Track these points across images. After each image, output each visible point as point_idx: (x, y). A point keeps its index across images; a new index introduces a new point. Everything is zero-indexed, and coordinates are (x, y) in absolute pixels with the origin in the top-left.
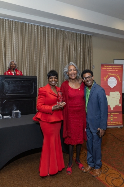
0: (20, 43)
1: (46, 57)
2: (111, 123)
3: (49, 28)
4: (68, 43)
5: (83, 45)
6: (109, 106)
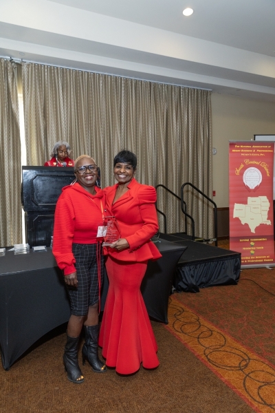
1: (122, 134)
2: (252, 258)
3: (126, 80)
4: (163, 106)
5: (193, 110)
6: (246, 225)
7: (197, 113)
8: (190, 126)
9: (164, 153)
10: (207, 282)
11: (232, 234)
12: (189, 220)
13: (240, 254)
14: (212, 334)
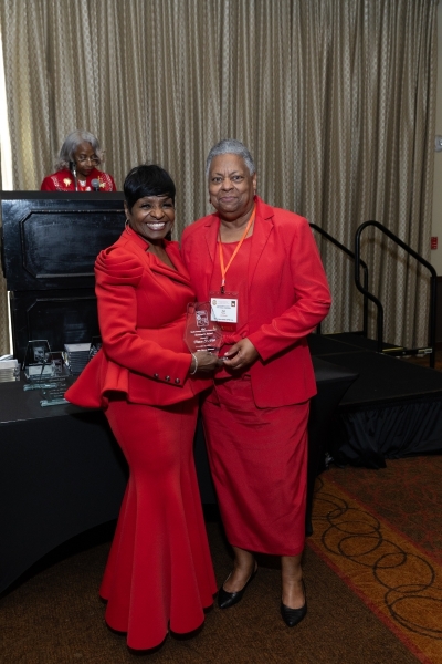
0: (111, 51)
1: (225, 106)
4: (322, 36)
8: (384, 84)
9: (319, 149)
10: (404, 447)
12: (373, 308)
14: (405, 560)
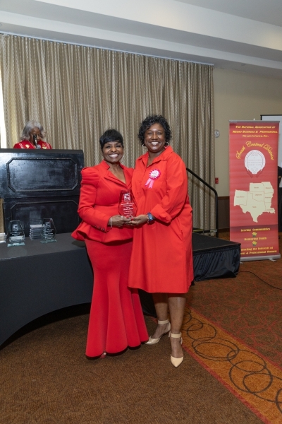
0: (57, 88)
2: (254, 249)
3: (117, 54)
4: (159, 83)
5: (192, 87)
6: (248, 213)
7: (197, 91)
8: (189, 105)
10: (203, 275)
11: (232, 223)
13: (240, 245)
14: (202, 326)
